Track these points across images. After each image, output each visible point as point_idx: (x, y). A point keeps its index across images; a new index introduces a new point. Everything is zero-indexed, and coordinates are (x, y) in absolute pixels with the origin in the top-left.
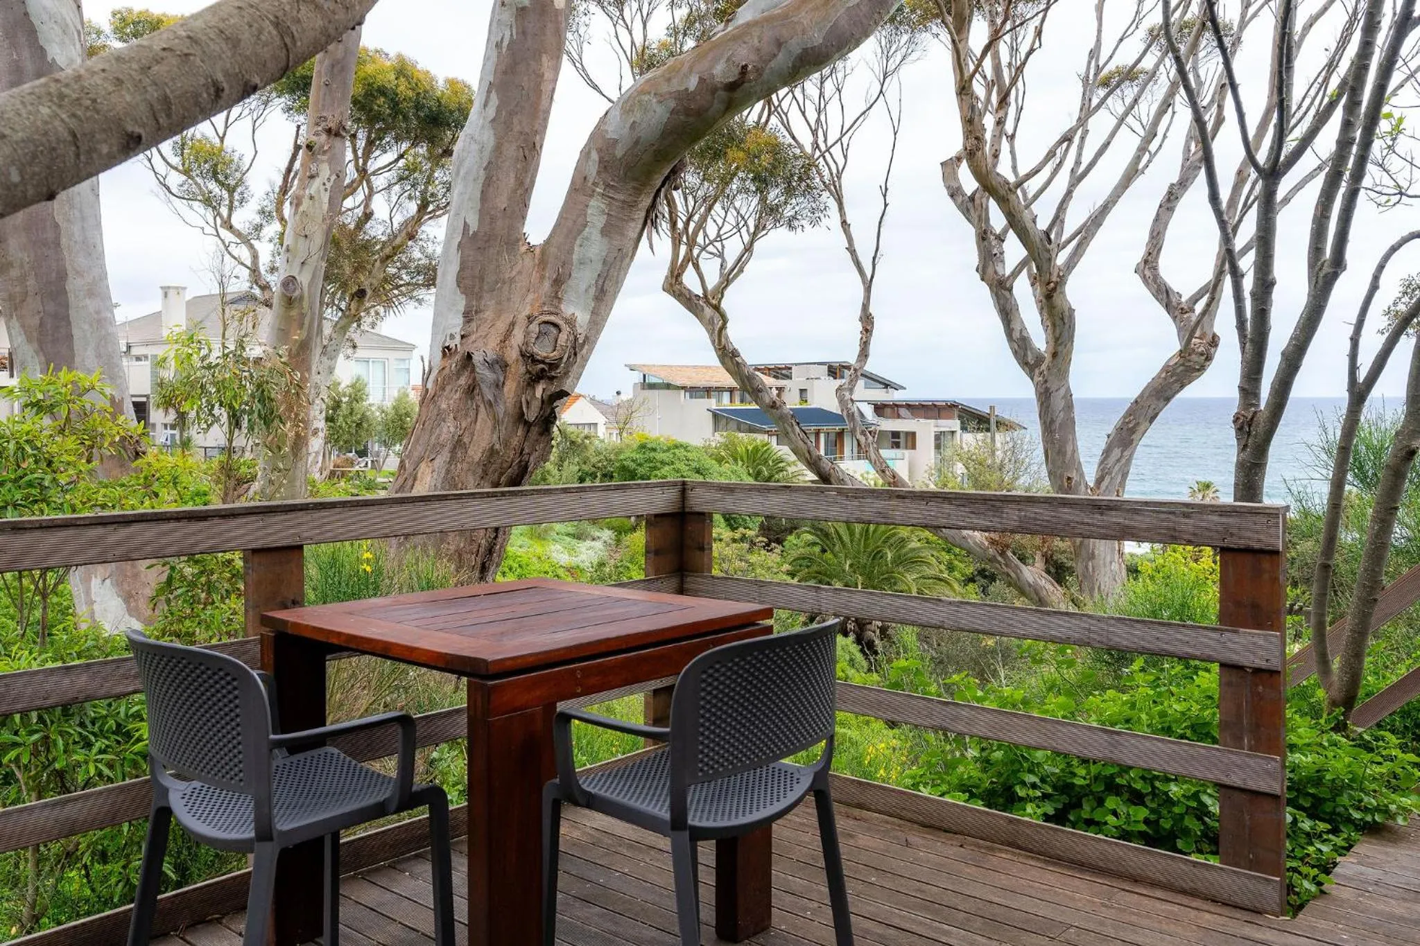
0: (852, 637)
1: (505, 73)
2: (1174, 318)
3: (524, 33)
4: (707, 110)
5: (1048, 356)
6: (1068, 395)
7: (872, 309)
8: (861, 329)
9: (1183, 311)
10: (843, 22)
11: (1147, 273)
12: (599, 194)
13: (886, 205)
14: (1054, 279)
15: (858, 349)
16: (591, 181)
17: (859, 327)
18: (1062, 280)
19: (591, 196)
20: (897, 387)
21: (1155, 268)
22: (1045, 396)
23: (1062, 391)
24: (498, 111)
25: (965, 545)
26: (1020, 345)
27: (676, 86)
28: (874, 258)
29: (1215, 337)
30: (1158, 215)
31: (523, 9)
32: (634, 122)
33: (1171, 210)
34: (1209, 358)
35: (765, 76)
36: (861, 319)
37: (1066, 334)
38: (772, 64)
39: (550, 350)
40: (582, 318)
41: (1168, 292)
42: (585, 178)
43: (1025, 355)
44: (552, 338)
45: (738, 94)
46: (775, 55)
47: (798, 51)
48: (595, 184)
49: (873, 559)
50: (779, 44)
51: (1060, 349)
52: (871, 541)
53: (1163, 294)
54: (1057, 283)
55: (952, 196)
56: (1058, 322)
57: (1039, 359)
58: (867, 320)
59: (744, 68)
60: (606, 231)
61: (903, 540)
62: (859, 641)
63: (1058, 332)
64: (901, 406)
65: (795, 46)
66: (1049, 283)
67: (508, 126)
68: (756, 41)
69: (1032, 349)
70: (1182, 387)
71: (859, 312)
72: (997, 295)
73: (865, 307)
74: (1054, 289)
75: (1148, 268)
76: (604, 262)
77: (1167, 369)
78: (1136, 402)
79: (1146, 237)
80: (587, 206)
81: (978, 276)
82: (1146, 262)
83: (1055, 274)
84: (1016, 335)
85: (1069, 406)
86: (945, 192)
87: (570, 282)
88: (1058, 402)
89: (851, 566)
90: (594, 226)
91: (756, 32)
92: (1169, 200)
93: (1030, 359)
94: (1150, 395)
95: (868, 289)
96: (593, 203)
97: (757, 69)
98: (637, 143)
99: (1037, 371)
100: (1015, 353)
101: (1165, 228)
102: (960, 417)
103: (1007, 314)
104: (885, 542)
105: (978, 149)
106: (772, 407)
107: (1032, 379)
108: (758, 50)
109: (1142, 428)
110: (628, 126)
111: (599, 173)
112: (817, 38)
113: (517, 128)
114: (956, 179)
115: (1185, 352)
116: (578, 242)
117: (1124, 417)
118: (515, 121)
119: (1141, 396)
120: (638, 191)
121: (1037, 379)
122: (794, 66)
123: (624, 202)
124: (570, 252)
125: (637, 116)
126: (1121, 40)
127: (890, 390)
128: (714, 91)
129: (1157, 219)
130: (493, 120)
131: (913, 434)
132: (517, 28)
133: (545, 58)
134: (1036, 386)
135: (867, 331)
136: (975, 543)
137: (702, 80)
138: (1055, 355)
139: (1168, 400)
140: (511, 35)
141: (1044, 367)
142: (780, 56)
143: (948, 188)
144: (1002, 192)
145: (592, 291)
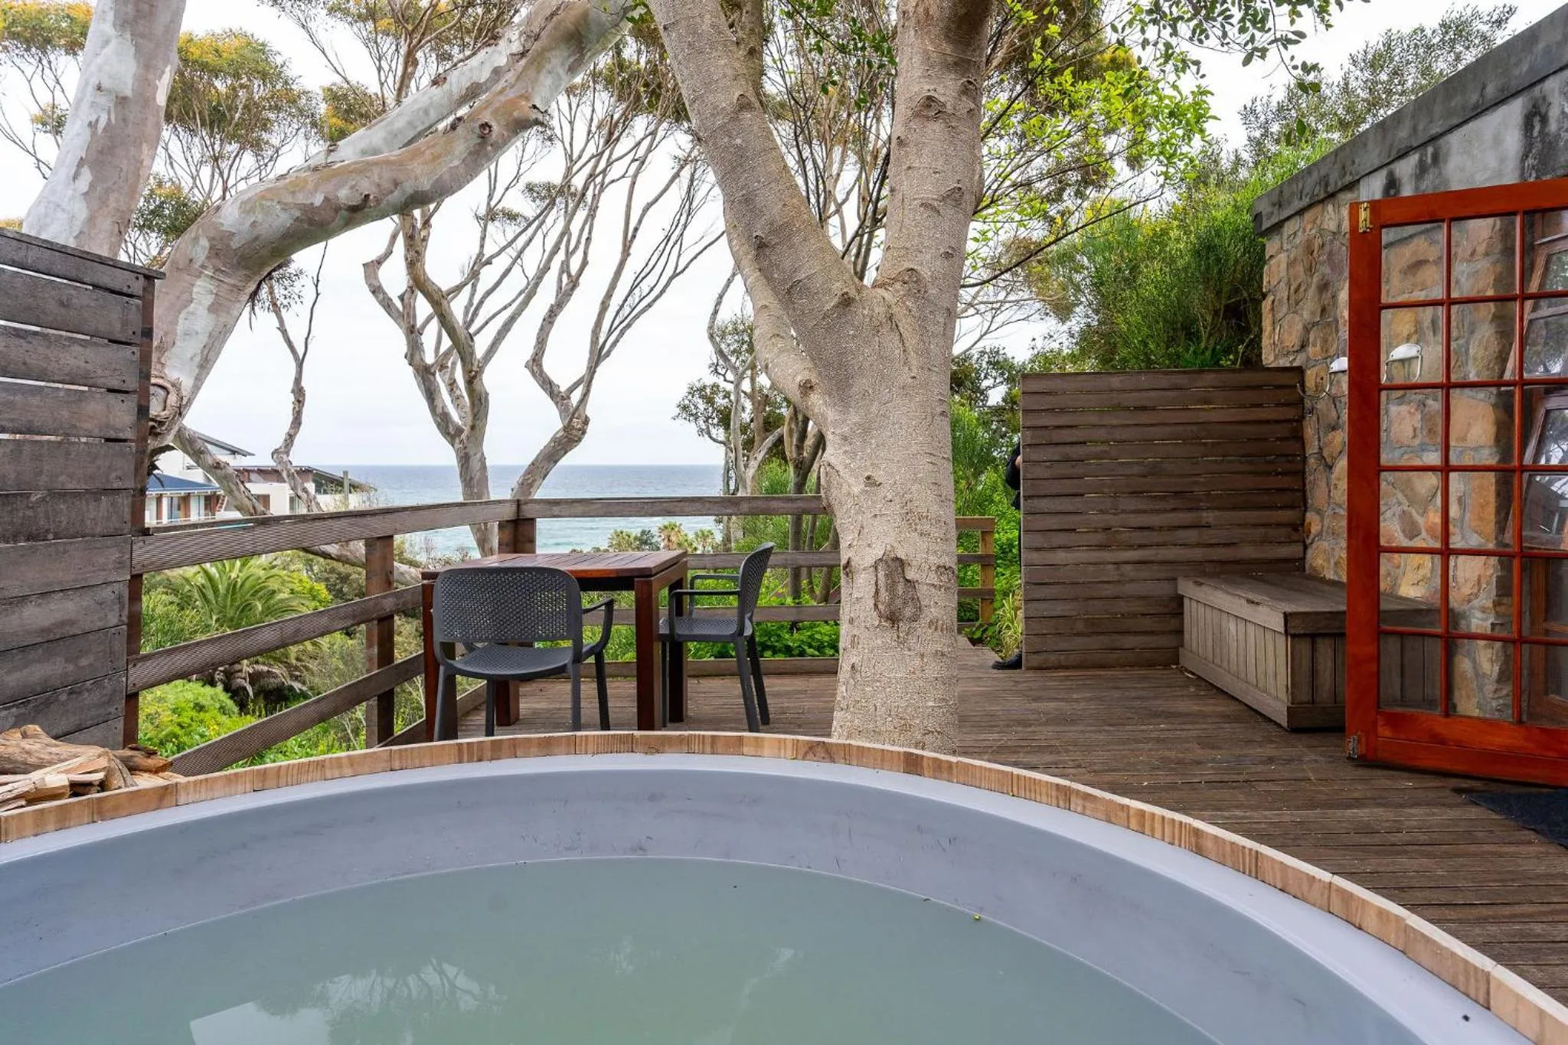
0: (220, 687)
1: (101, 152)
2: (557, 403)
3: (124, 120)
4: (329, 223)
5: (467, 429)
6: (483, 460)
7: (305, 383)
8: (293, 399)
9: (563, 398)
10: (446, 177)
11: (535, 368)
12: (207, 276)
13: (318, 294)
14: (475, 368)
15: (291, 418)
16: (199, 264)
17: (292, 398)
18: (481, 370)
19: (199, 277)
20: (245, 454)
21: (540, 366)
22: (464, 460)
23: (478, 456)
24: (92, 186)
25: (403, 580)
26: (443, 421)
27: (301, 199)
28: (307, 339)
29: (586, 417)
30: (542, 326)
31: (125, 98)
32: (254, 222)
33: (551, 323)
34: (584, 433)
35: (382, 205)
36: (293, 391)
37: (481, 412)
38: (390, 197)
39: (160, 408)
40: (187, 383)
41: (551, 383)
42: (191, 260)
43: (447, 427)
44: (161, 399)
45: (358, 215)
46: (392, 192)
47: (410, 191)
48: (203, 266)
49: (242, 611)
50: (396, 184)
51: (477, 423)
52: (239, 595)
53: (548, 385)
54: (476, 372)
55: (373, 292)
56: (477, 402)
57: (459, 431)
58: (299, 393)
59: (367, 196)
60: (213, 309)
61: (274, 592)
62: (227, 689)
63: (476, 410)
64: (253, 471)
65: (409, 188)
66: (471, 372)
67: (104, 202)
68: (376, 176)
69: (453, 422)
70: (566, 452)
71: (290, 385)
72: (423, 378)
73: (298, 380)
74: (474, 377)
75: (535, 364)
76: (210, 335)
77: (554, 440)
78: (533, 464)
79: (533, 341)
80: (193, 285)
81: (406, 362)
82: (534, 360)
83: (476, 364)
84: (439, 410)
85: (484, 467)
86: (366, 288)
87: (174, 350)
88: (475, 464)
89: (217, 620)
90: (200, 303)
91: (376, 171)
92: (550, 316)
93: (451, 430)
94: (544, 459)
95: (300, 364)
96: (199, 282)
97: (378, 201)
98: (257, 238)
99: (457, 441)
100: (439, 426)
101: (547, 335)
102: (314, 481)
103: (431, 394)
104: (252, 595)
105: (418, 261)
106: (216, 468)
107: (453, 445)
108: (379, 185)
109: (537, 483)
110: (248, 223)
111: (208, 258)
112: (426, 185)
113: (113, 204)
114: (376, 278)
115: (568, 428)
116: (182, 316)
117: (524, 475)
118: (112, 199)
119: (536, 459)
120: (248, 278)
121: (457, 446)
122: (406, 202)
123: (234, 286)
124: (175, 322)
125: (259, 217)
126: (507, 189)
127: (237, 456)
128: (337, 209)
129: (542, 329)
130: (86, 194)
131: (268, 496)
132: (116, 115)
133: (145, 147)
134: (457, 452)
135: (299, 401)
136: (412, 578)
137: (326, 199)
138: (473, 428)
139: (556, 462)
140: (109, 119)
141: (463, 436)
142: (396, 193)
143: (370, 285)
144: (436, 297)
145: (198, 359)
